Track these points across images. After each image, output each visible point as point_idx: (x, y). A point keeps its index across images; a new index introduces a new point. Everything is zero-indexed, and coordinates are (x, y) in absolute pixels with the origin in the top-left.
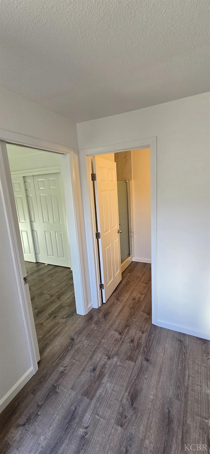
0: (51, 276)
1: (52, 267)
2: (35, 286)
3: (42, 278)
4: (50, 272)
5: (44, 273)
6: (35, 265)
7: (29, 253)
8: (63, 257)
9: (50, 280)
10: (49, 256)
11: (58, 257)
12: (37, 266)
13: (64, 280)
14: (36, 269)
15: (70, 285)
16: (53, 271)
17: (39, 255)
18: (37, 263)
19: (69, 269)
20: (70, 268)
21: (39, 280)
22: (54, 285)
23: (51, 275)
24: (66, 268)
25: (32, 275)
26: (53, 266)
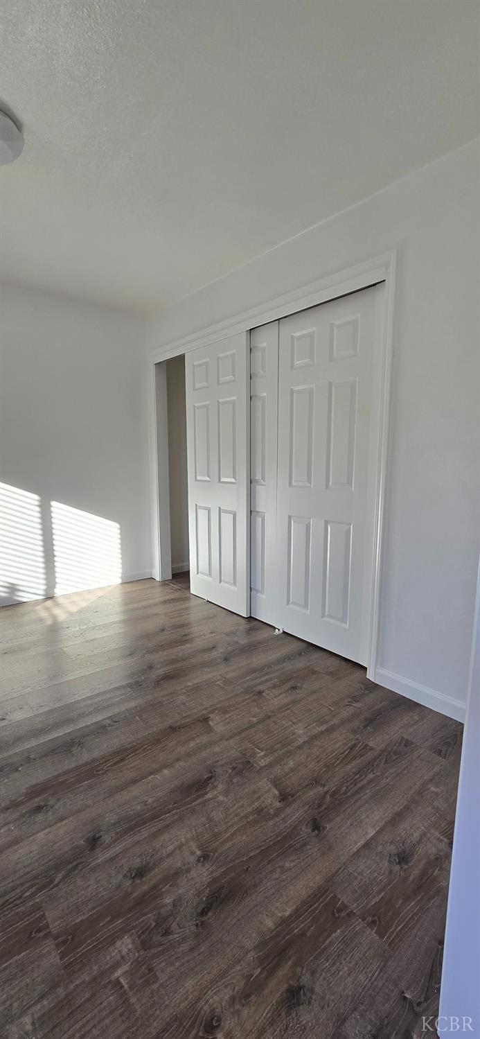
0: (289, 684)
1: (296, 646)
2: (225, 712)
3: (257, 681)
4: (289, 667)
5: (269, 666)
6: (244, 626)
7: (231, 584)
8: (344, 620)
9: (286, 701)
10: (291, 606)
11: (323, 615)
12: (250, 631)
13: (343, 723)
14: (243, 641)
15: (369, 756)
16: (300, 663)
17: (259, 595)
18: (250, 619)
19: (359, 673)
20: (365, 669)
21: (246, 691)
22: (301, 732)
23: (291, 682)
24: (350, 665)
25: (226, 659)
26: (300, 644)
